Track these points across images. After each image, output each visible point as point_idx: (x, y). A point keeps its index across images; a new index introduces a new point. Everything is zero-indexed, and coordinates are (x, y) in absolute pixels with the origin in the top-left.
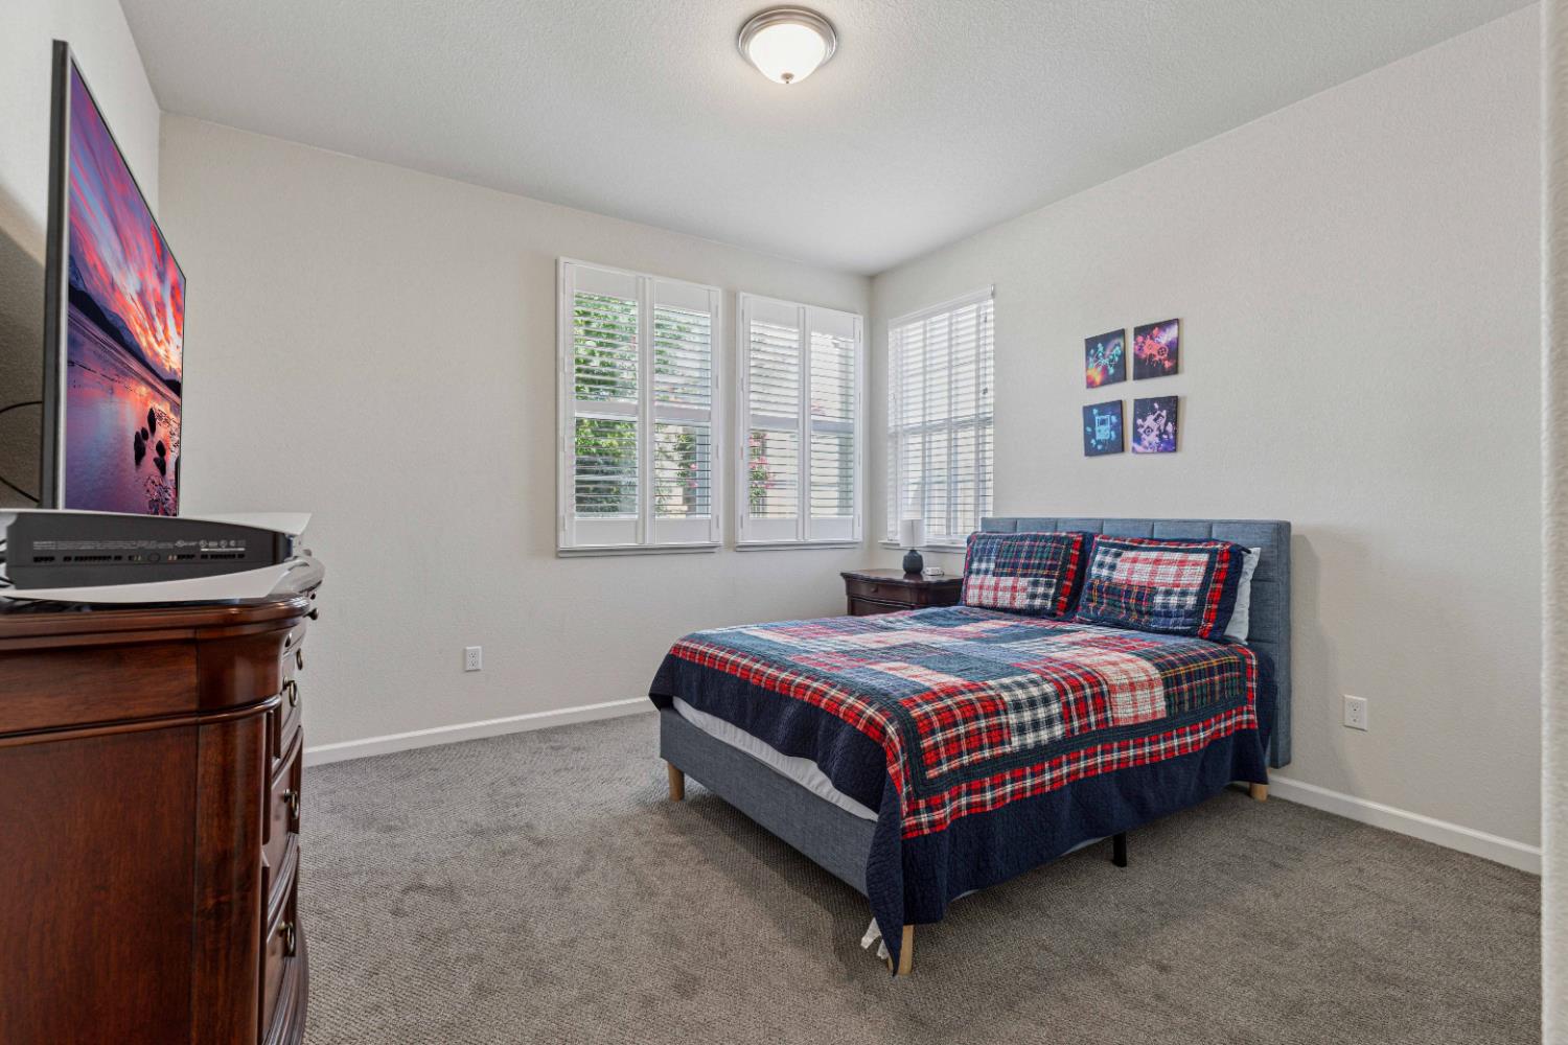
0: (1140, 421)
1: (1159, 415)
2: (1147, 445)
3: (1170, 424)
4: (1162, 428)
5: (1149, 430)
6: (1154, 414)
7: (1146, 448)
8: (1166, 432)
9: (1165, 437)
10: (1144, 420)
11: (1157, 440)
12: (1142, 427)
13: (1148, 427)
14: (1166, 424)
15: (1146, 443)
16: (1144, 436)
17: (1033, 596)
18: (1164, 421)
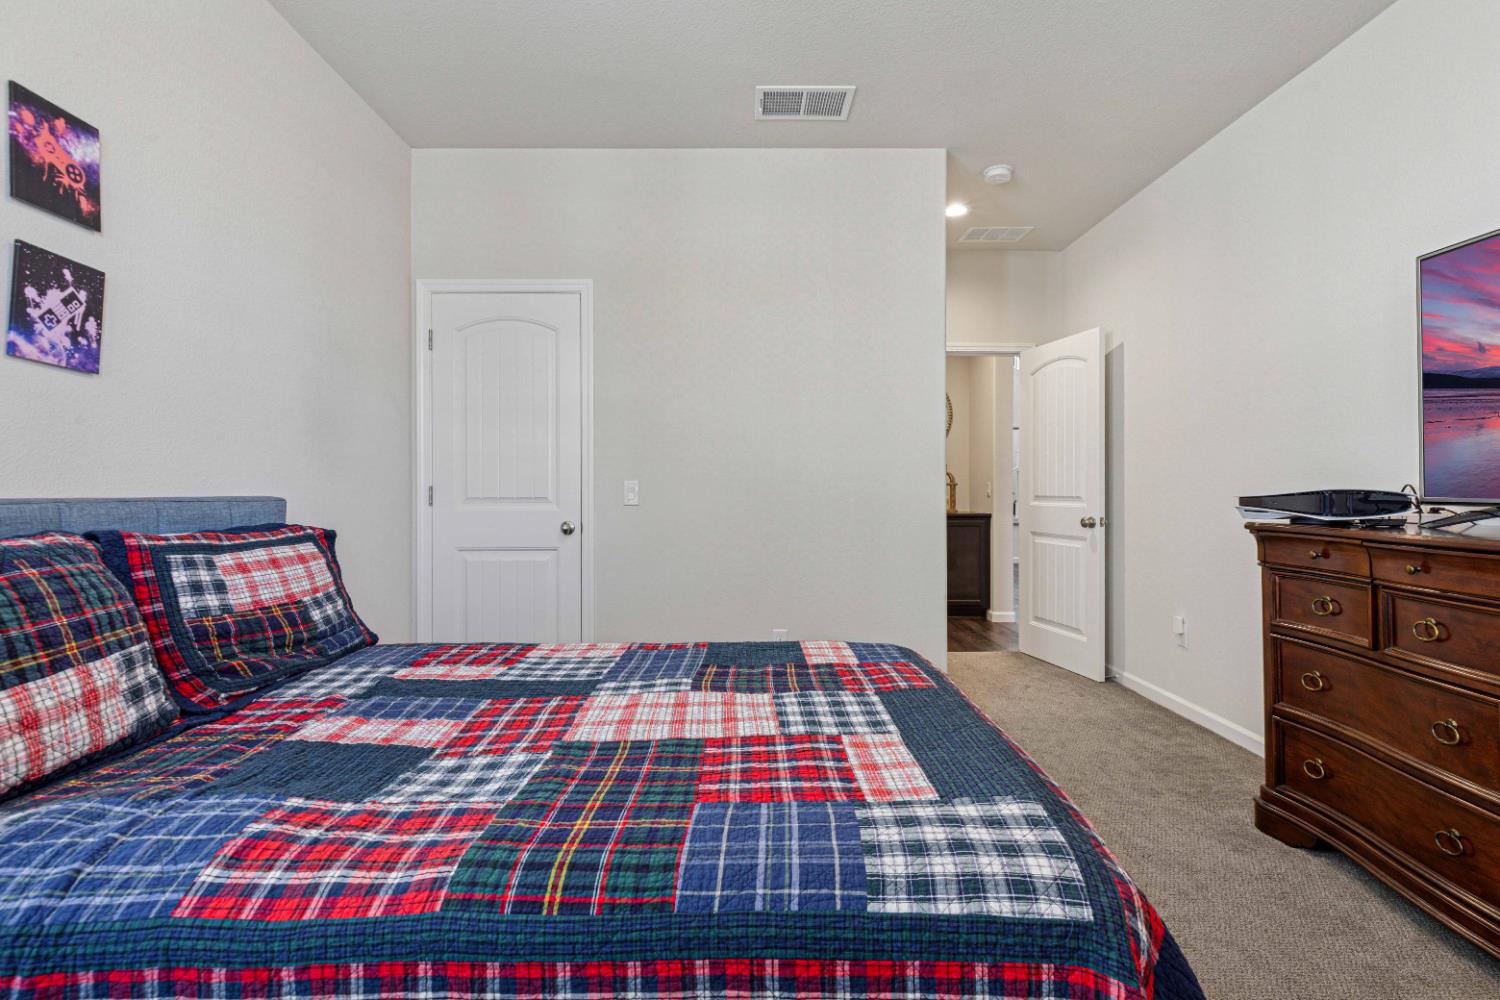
0: (30, 292)
1: (72, 297)
2: (47, 347)
3: (92, 319)
4: (78, 322)
5: (50, 317)
6: (63, 290)
7: (42, 351)
8: (84, 333)
9: (83, 341)
10: (42, 293)
11: (67, 343)
12: (37, 305)
13: (50, 312)
14: (85, 320)
15: (45, 343)
16: (39, 326)
17: (136, 695)
18: (82, 309)
